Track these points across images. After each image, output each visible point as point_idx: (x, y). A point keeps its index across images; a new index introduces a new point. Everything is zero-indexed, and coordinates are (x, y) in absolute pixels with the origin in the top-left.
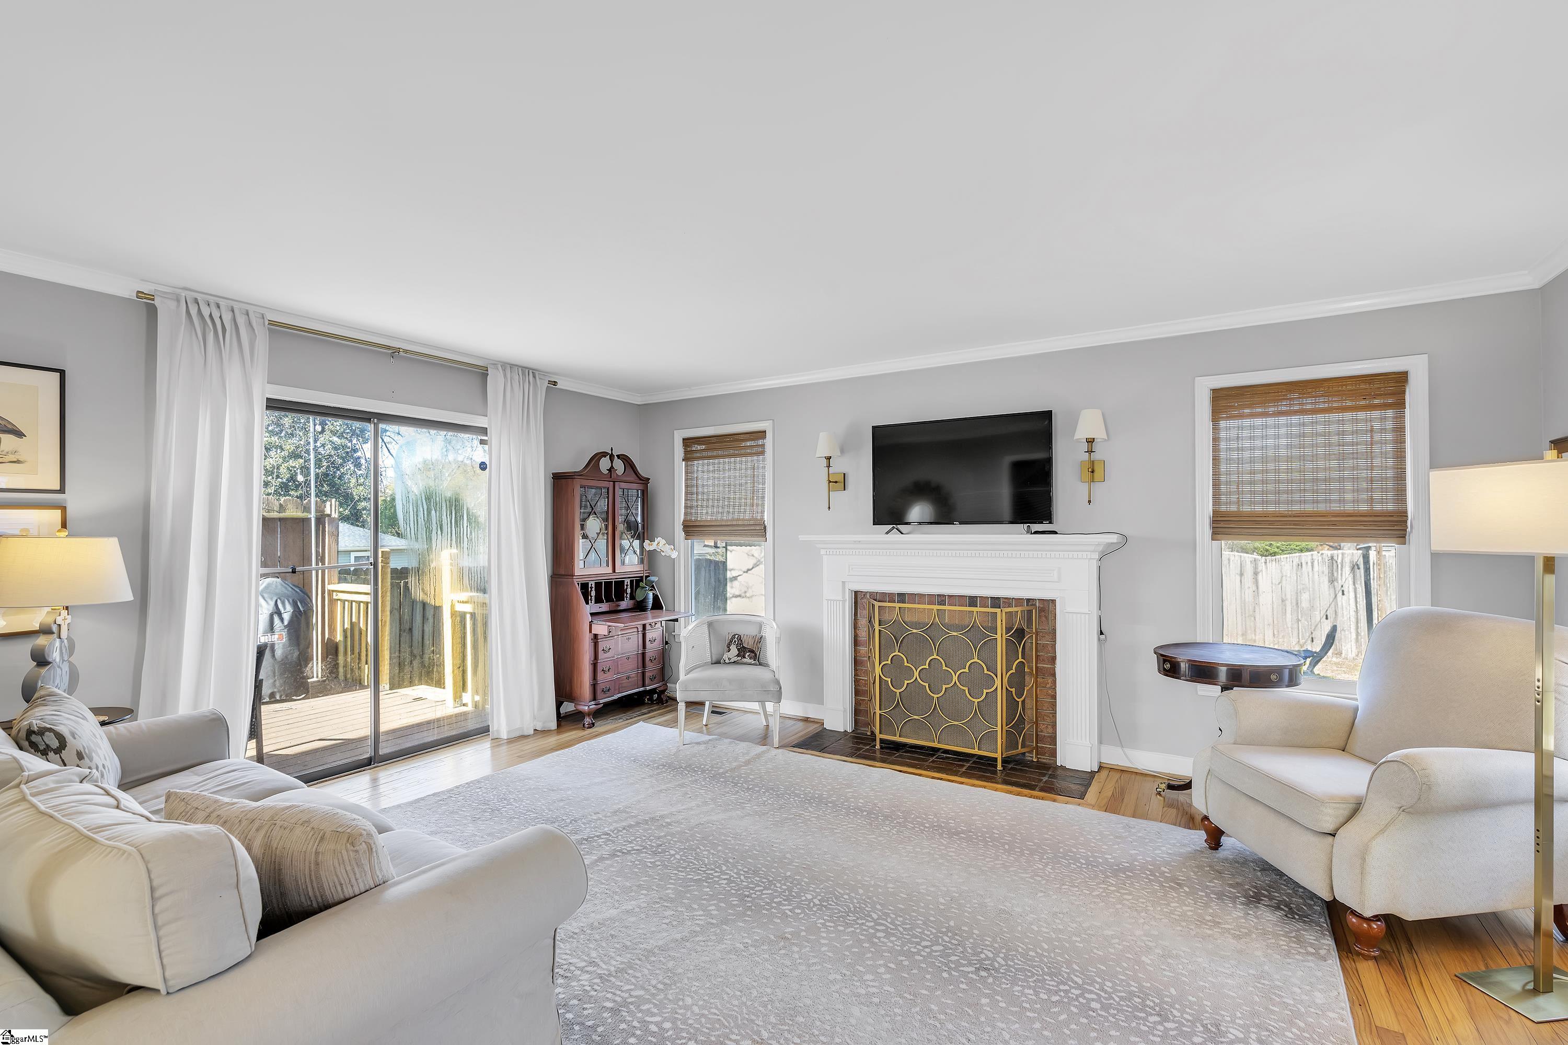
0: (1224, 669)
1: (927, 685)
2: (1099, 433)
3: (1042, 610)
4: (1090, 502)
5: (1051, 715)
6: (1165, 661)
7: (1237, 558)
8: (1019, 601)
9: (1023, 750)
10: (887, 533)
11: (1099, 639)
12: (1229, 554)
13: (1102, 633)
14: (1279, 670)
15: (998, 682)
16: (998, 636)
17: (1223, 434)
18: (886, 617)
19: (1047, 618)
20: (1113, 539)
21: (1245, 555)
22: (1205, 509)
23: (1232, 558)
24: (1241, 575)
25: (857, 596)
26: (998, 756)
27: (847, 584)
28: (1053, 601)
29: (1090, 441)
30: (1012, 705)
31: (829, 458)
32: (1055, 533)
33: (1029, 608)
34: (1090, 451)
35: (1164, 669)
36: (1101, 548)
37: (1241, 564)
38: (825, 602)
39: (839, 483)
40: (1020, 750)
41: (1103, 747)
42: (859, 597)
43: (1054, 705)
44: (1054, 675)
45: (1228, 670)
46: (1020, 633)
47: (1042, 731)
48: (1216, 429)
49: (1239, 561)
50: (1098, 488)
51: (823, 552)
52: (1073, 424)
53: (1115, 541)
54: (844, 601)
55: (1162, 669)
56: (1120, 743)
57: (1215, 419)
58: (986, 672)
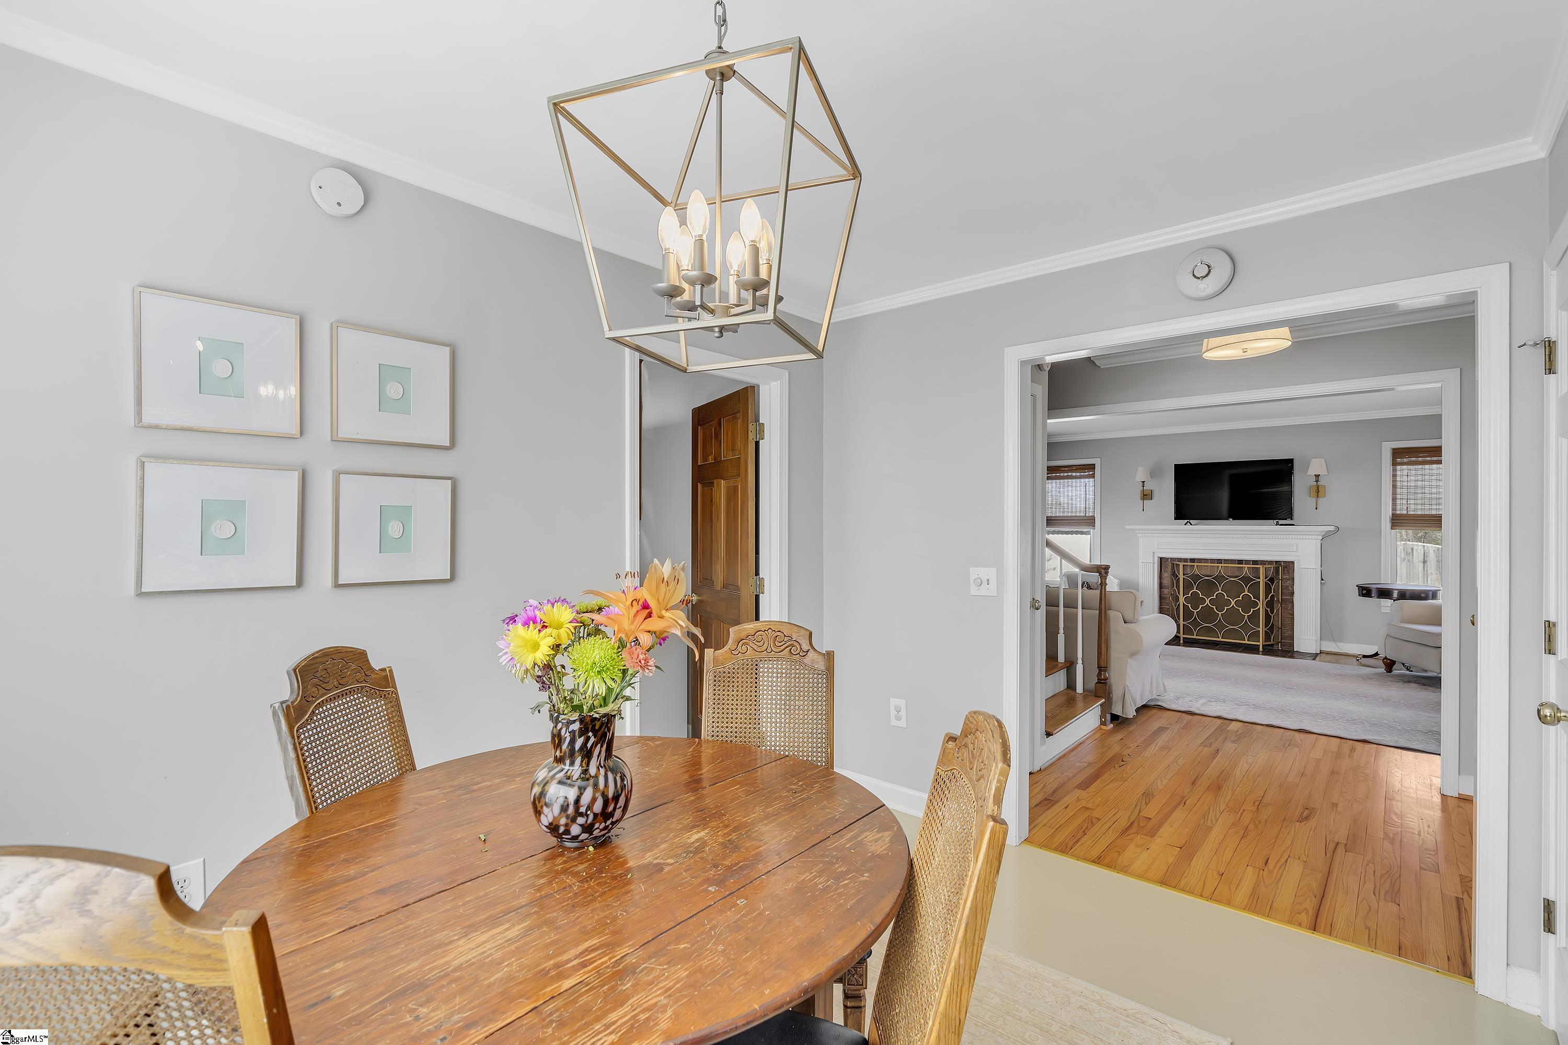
0: (1396, 591)
1: (1214, 607)
2: (1322, 471)
3: (1285, 567)
4: (1316, 508)
5: (1290, 624)
6: (1363, 590)
7: (1420, 548)
8: (1270, 562)
9: (1273, 643)
10: (1185, 524)
11: (1321, 583)
12: (1412, 544)
13: (1322, 580)
14: (1426, 592)
15: (1260, 605)
16: (1261, 580)
17: (1398, 473)
18: (1188, 571)
19: (1288, 571)
20: (1332, 528)
21: (1428, 545)
22: (1387, 513)
23: (1415, 548)
24: (1424, 562)
25: (1161, 559)
26: (1261, 644)
27: (1155, 553)
28: (1293, 563)
29: (1317, 476)
30: (1268, 618)
31: (1144, 482)
32: (1293, 525)
33: (1277, 566)
34: (1317, 481)
35: (1363, 594)
36: (1323, 534)
37: (1424, 553)
38: (1141, 564)
39: (1147, 496)
40: (1272, 642)
41: (1322, 642)
42: (1163, 560)
43: (1293, 619)
44: (1293, 602)
45: (1398, 593)
46: (1272, 580)
47: (1284, 633)
48: (1395, 470)
49: (1422, 551)
50: (1321, 500)
51: (1139, 535)
52: (1307, 467)
53: (1333, 530)
54: (1154, 563)
55: (1361, 594)
56: (1334, 639)
57: (1395, 464)
58: (1253, 599)
